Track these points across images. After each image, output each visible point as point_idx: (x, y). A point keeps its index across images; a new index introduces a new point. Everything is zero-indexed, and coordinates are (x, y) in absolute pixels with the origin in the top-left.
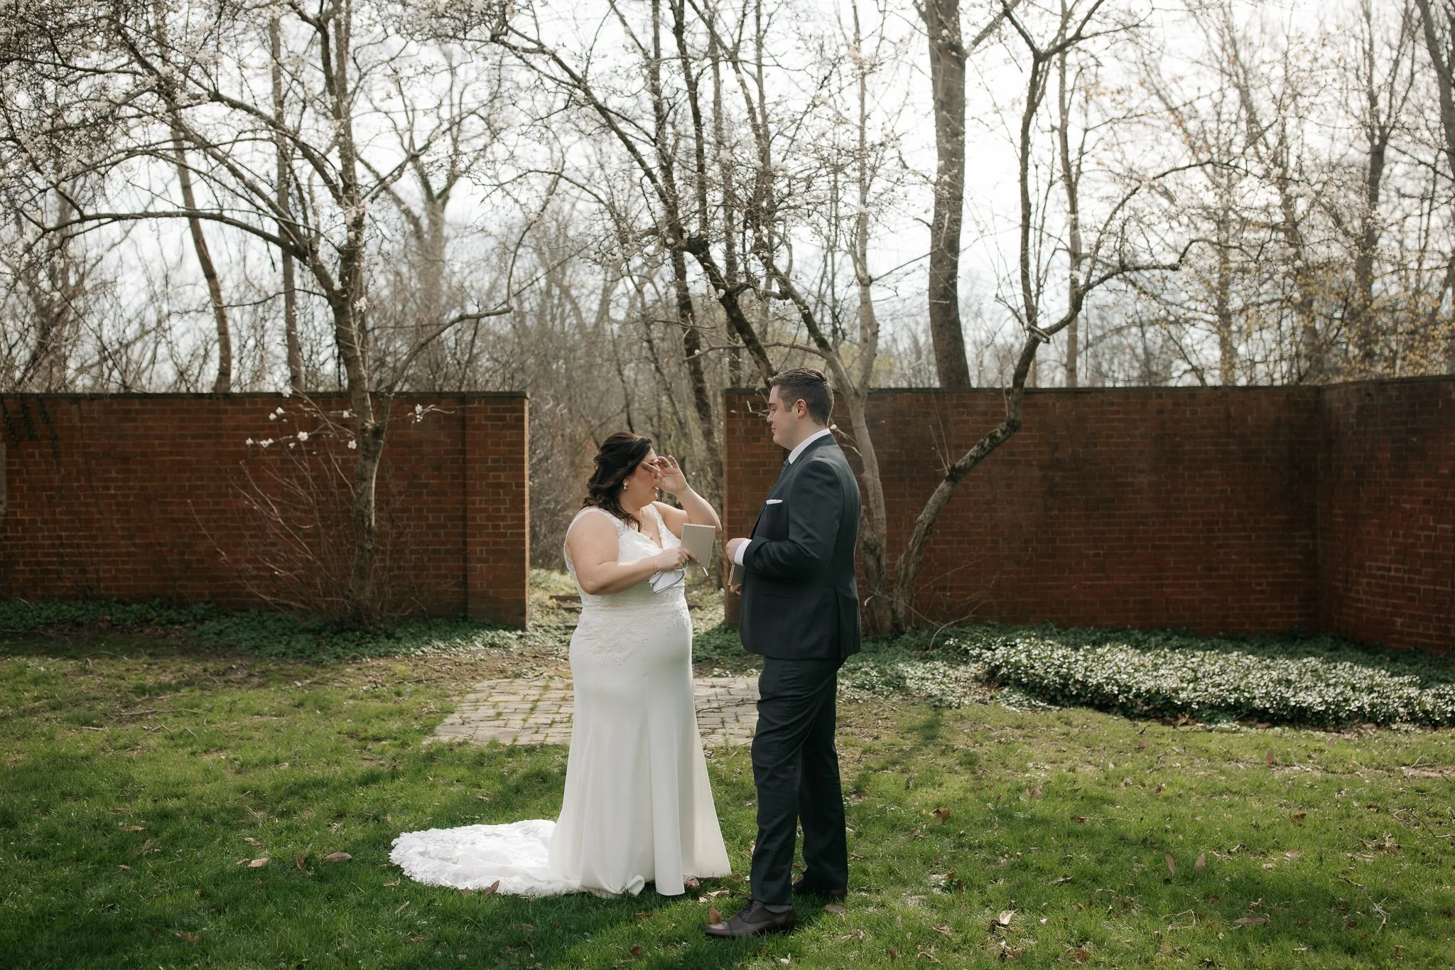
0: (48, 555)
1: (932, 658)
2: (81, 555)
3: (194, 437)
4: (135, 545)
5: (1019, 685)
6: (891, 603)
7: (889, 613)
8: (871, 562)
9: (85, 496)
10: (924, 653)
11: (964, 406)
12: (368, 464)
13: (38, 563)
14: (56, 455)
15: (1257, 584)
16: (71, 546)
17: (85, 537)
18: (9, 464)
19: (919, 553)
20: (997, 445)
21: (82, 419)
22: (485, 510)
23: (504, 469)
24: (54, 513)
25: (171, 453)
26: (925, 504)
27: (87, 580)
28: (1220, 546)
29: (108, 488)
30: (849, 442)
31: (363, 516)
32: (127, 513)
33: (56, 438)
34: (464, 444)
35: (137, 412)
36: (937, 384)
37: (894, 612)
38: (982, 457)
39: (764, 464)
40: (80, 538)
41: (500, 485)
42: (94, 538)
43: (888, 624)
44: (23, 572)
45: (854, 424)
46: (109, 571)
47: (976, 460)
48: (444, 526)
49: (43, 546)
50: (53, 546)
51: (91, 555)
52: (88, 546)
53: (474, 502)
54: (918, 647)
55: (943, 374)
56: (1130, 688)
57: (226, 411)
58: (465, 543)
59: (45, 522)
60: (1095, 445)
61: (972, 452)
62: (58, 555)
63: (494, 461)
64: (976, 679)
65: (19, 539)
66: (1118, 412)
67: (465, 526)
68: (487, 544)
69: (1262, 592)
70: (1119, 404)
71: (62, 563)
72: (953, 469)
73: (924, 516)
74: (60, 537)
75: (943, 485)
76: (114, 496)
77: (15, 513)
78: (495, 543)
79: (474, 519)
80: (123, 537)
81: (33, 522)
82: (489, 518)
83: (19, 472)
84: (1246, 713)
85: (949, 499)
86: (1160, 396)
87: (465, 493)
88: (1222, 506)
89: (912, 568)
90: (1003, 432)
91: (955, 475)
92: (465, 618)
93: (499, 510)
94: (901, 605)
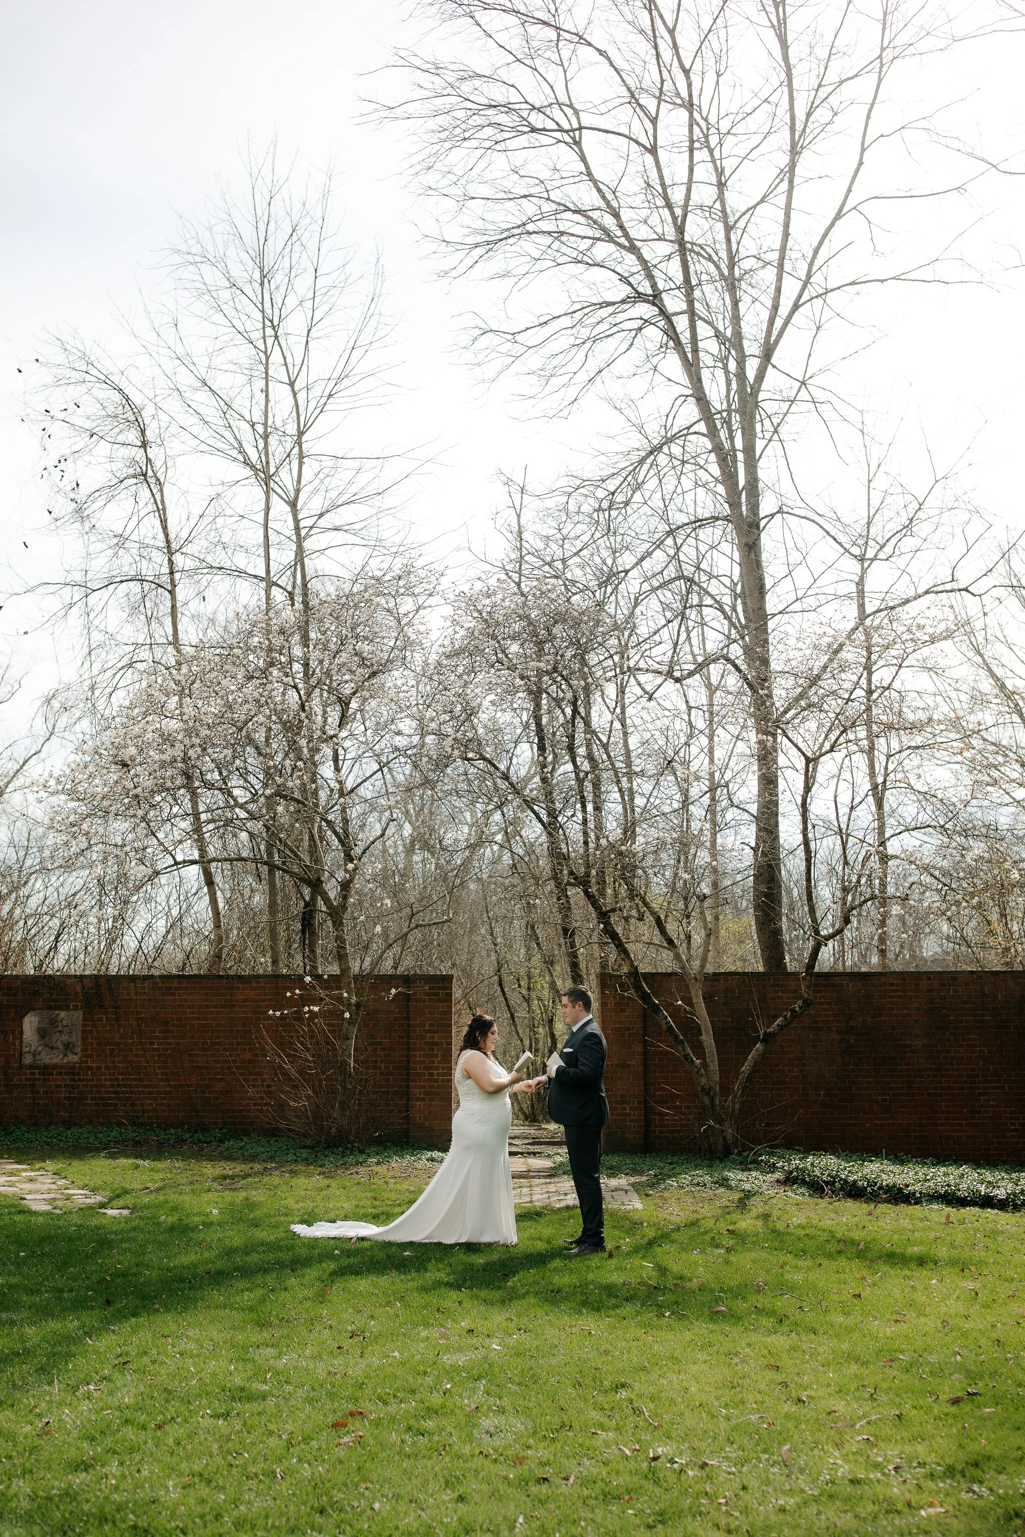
0: (109, 1092)
1: (750, 1170)
2: (132, 1092)
3: (215, 1007)
4: (170, 1086)
5: (804, 1182)
6: (723, 1131)
7: (721, 1139)
8: (707, 1101)
9: (137, 1050)
10: (745, 1166)
11: (779, 986)
12: (351, 1028)
13: (102, 1099)
14: (117, 1019)
15: (1012, 1124)
16: (125, 1086)
17: (135, 1080)
18: (84, 1025)
19: (742, 1095)
20: (796, 1017)
21: (136, 994)
22: (424, 1062)
23: (437, 1032)
24: (114, 1062)
25: (198, 1018)
26: (745, 1059)
27: (135, 1111)
28: (980, 1094)
29: (152, 1044)
30: (691, 1013)
31: (345, 1064)
32: (166, 1062)
33: (119, 1007)
34: (408, 1013)
35: (176, 988)
36: (761, 969)
37: (725, 1139)
38: (786, 1026)
39: (629, 1029)
40: (132, 1080)
41: (433, 1043)
42: (141, 1080)
43: (720, 1147)
44: (90, 1105)
45: (694, 1001)
46: (151, 1104)
47: (781, 1027)
48: (392, 1074)
49: (105, 1086)
50: (112, 1086)
51: (139, 1093)
52: (137, 1086)
53: (415, 1056)
54: (741, 1163)
55: (767, 961)
56: (876, 1184)
57: (238, 988)
58: (408, 1087)
59: (107, 1068)
60: (880, 1016)
61: (779, 1021)
62: (116, 1093)
63: (430, 1025)
64: (778, 1181)
65: (89, 1080)
66: (897, 991)
67: (408, 1074)
68: (424, 1087)
69: (1016, 1130)
70: (897, 985)
71: (118, 1099)
72: (765, 1034)
73: (746, 1068)
74: (117, 1079)
75: (758, 1045)
76: (157, 1050)
77: (86, 1062)
78: (430, 1087)
79: (415, 1069)
80: (162, 1080)
81: (99, 1068)
82: (425, 1068)
83: (91, 1032)
84: (951, 1199)
85: (763, 1056)
86: (929, 979)
87: (408, 1049)
88: (981, 1063)
89: (737, 1106)
90: (800, 1008)
91: (767, 1039)
92: (407, 1143)
93: (433, 1062)
94: (730, 1132)
